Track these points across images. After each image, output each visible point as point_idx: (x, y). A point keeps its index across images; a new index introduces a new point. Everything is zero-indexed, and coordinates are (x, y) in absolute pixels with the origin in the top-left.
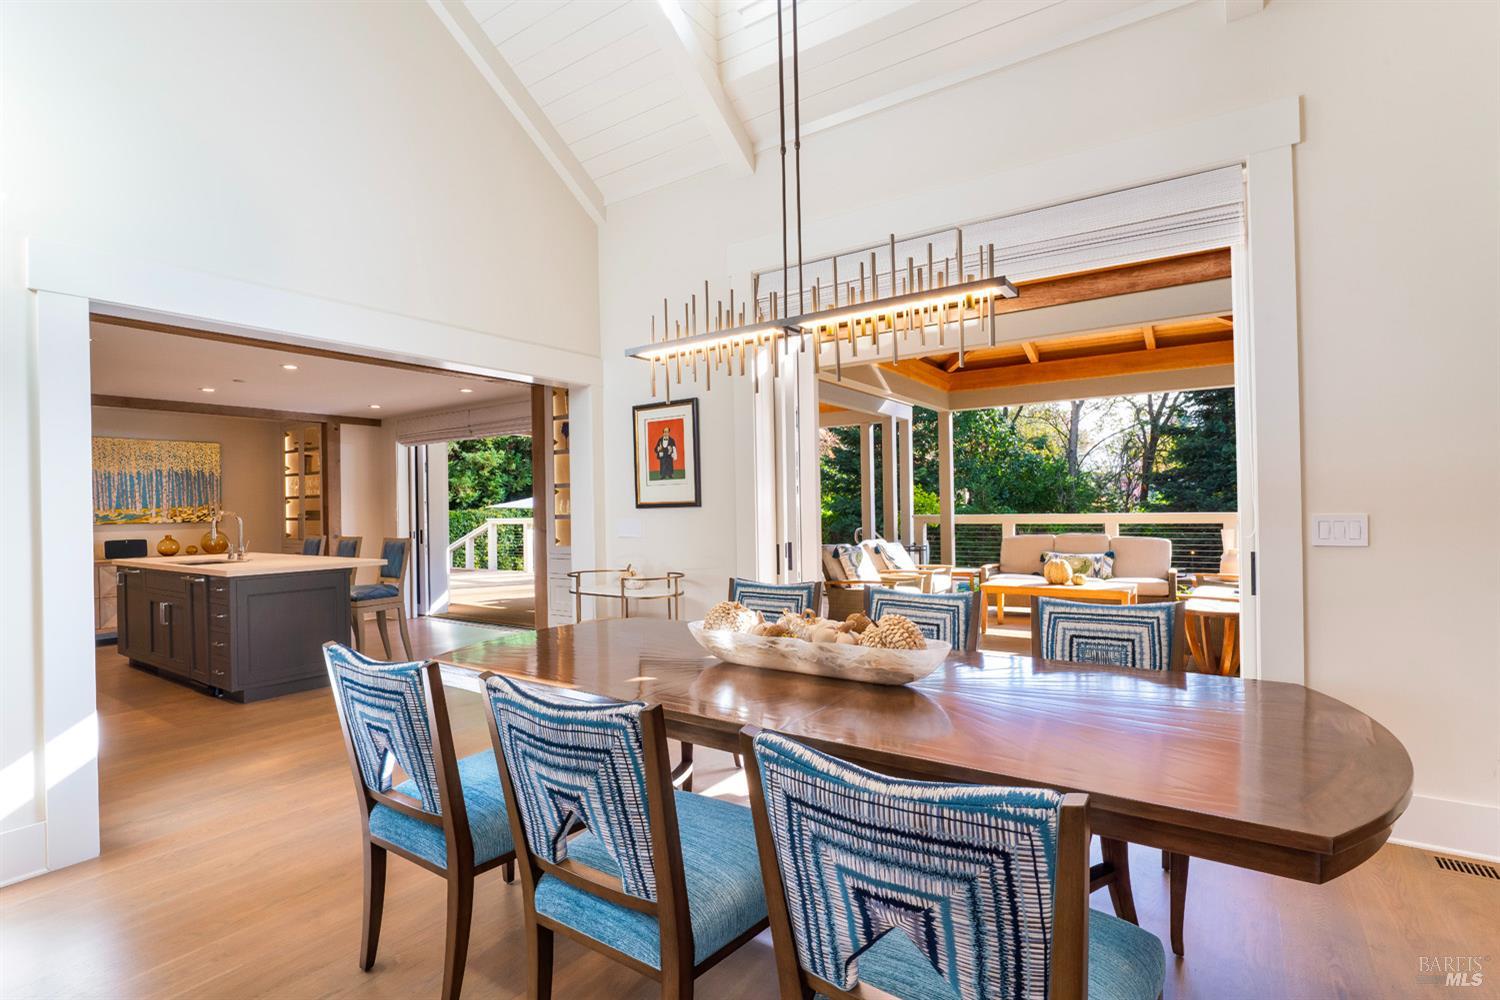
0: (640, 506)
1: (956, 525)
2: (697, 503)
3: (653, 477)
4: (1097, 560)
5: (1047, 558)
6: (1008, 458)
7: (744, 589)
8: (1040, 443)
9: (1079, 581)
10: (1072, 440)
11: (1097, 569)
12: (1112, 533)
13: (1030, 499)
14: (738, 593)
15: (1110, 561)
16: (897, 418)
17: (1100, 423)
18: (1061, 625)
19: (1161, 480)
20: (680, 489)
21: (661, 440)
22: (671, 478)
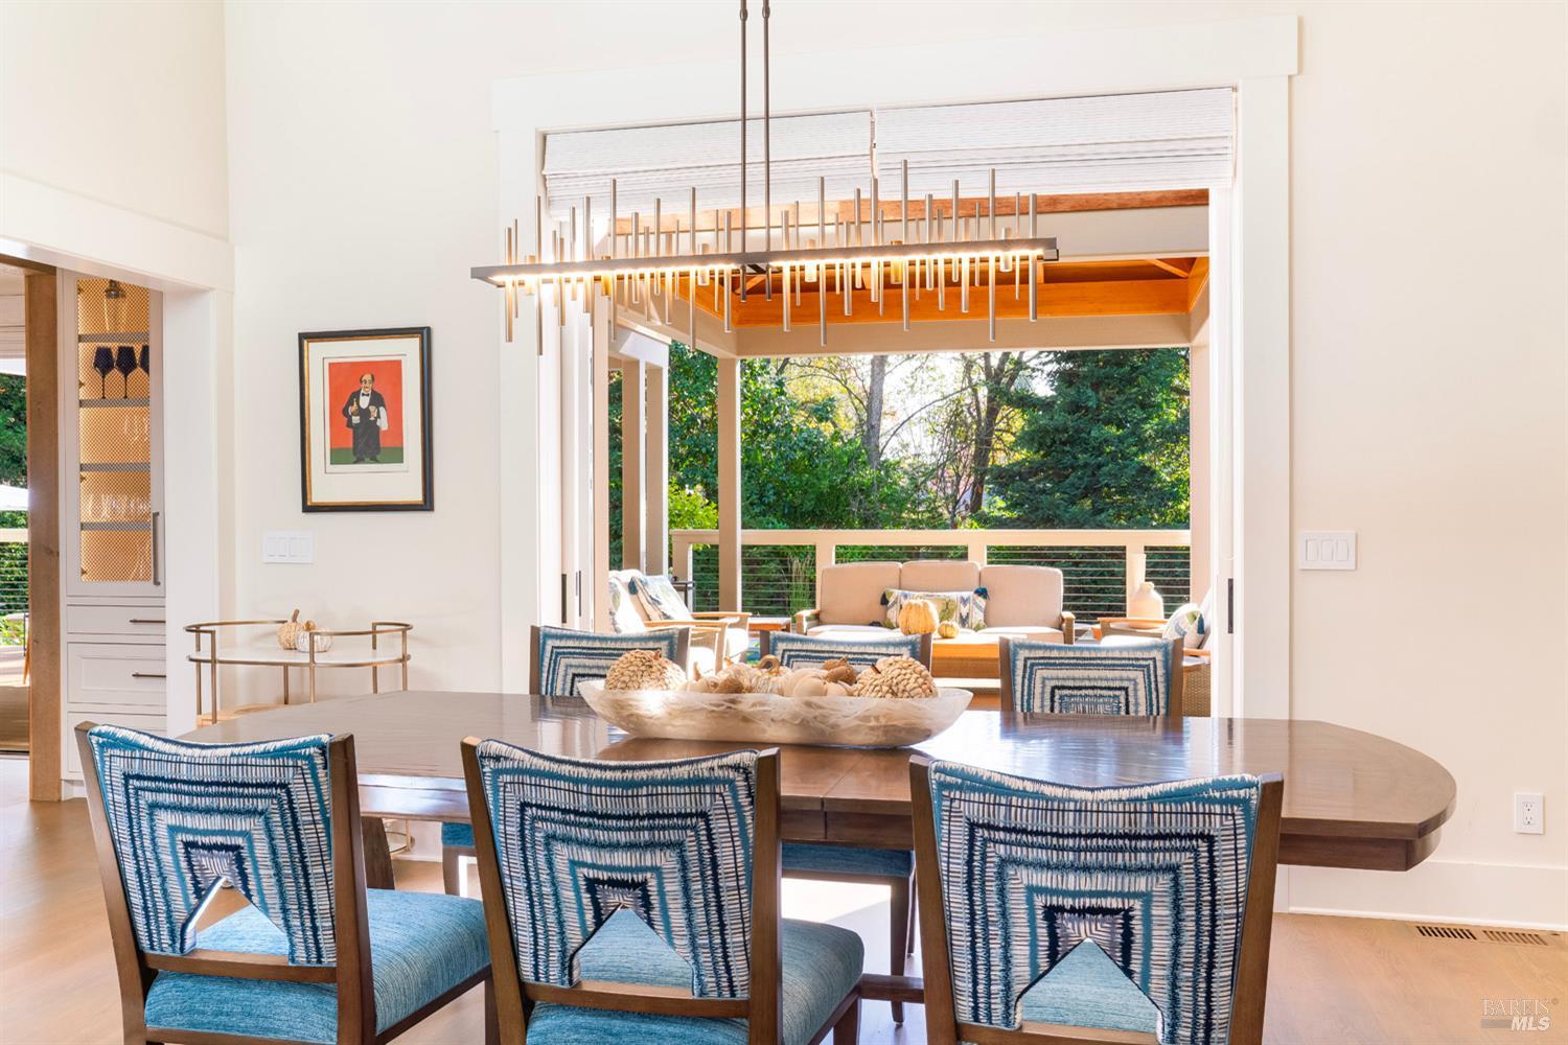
0: (309, 508)
1: (743, 547)
2: (427, 504)
3: (337, 457)
4: (964, 601)
5: (891, 600)
6: (772, 436)
7: (558, 643)
8: (823, 411)
9: (949, 633)
10: (871, 406)
11: (964, 615)
12: (978, 560)
13: (809, 505)
14: (548, 648)
15: (981, 601)
16: (647, 364)
17: (911, 382)
18: (1040, 674)
19: (1005, 479)
20: (399, 481)
21: (356, 395)
22: (375, 460)
